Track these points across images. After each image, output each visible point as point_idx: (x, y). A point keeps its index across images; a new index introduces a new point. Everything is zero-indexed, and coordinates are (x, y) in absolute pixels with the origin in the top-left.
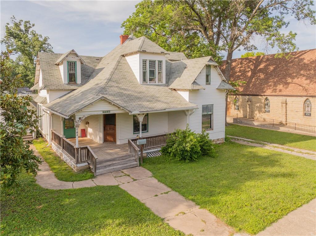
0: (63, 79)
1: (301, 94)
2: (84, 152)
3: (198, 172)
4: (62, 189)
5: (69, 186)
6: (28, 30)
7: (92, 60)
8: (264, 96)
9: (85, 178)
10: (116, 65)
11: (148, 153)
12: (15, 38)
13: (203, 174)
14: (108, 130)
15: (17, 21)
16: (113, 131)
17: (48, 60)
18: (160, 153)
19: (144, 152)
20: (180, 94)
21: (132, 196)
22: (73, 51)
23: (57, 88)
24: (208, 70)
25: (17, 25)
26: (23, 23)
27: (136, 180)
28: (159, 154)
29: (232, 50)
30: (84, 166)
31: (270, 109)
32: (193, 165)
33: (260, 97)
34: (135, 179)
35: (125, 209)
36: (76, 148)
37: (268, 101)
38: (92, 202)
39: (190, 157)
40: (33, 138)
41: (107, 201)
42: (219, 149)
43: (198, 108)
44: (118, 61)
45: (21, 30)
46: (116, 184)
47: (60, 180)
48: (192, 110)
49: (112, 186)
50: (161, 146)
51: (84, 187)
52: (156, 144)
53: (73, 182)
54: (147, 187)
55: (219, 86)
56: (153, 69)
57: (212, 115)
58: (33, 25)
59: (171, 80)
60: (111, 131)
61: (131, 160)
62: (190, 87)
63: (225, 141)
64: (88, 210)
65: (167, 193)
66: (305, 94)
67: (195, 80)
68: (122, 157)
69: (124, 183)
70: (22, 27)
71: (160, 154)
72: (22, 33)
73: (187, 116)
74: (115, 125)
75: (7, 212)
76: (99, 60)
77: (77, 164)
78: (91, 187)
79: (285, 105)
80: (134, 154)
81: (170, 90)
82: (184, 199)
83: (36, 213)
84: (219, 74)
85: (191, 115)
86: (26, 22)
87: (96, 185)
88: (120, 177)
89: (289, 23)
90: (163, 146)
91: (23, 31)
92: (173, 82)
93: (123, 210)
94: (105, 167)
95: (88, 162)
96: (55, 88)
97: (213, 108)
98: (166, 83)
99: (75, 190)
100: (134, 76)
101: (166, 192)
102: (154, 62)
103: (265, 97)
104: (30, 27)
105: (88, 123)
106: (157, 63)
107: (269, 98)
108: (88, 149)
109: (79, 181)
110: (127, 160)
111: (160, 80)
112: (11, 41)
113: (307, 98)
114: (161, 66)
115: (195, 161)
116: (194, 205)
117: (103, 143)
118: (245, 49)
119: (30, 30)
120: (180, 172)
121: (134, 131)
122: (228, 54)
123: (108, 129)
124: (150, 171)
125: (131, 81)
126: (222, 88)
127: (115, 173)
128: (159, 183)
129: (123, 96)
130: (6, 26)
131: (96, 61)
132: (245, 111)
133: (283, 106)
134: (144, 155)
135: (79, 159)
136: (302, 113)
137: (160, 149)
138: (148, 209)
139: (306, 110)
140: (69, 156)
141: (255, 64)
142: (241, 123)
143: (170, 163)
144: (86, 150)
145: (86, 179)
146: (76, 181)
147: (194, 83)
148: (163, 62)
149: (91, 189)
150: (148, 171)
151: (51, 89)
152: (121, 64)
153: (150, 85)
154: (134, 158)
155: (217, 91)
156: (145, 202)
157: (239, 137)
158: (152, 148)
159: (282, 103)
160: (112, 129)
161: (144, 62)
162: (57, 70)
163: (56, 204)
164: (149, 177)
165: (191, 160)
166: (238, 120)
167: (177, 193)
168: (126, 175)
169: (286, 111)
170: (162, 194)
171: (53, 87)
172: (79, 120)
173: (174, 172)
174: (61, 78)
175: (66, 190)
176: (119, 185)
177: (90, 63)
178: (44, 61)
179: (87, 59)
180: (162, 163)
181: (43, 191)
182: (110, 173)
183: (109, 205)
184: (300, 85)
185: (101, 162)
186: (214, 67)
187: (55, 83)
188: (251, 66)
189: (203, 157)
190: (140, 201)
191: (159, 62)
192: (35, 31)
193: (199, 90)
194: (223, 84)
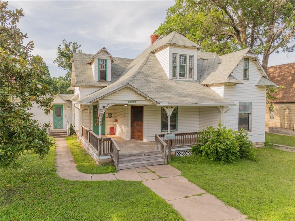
0: (94, 76)
2: (107, 144)
3: (237, 174)
4: (79, 180)
5: (88, 177)
6: (76, 50)
7: (123, 61)
9: (107, 171)
10: (145, 61)
11: (177, 152)
12: (65, 57)
13: (243, 178)
14: (135, 127)
15: (67, 43)
16: (140, 128)
17: (81, 60)
18: (191, 152)
19: (172, 150)
20: (214, 90)
21: (156, 195)
22: (104, 48)
23: (88, 85)
24: (246, 64)
25: (67, 46)
26: (72, 45)
27: (163, 177)
28: (189, 154)
29: (268, 54)
30: (106, 159)
32: (230, 167)
34: (161, 176)
35: (147, 209)
36: (99, 139)
38: (108, 196)
39: (226, 158)
40: (67, 135)
41: (126, 198)
42: (259, 153)
43: (235, 105)
44: (147, 57)
45: (69, 50)
46: (139, 180)
47: (80, 171)
48: (227, 106)
49: (134, 182)
50: (192, 145)
51: (103, 180)
52: (186, 142)
53: (93, 174)
54: (175, 186)
55: (259, 82)
56: (184, 64)
57: (250, 115)
58: (80, 46)
59: (203, 77)
60: (138, 128)
61: (158, 157)
62: (226, 80)
63: (265, 145)
64: (101, 206)
65: (200, 195)
67: (232, 74)
68: (148, 153)
69: (148, 180)
70: (71, 48)
71: (191, 154)
72: (71, 52)
73: (222, 114)
74: (142, 122)
75: (14, 199)
76: (130, 61)
77: (99, 156)
78: (110, 181)
80: (161, 151)
81: (202, 86)
82: (224, 205)
83: (43, 203)
84: (259, 70)
85: (226, 112)
86: (75, 44)
87: (116, 179)
88: (144, 173)
90: (194, 145)
91: (71, 51)
92: (205, 78)
93: (144, 210)
94: (129, 161)
95: (111, 155)
96: (86, 85)
97: (251, 107)
98: (197, 80)
99: (92, 182)
100: (163, 71)
101: (199, 193)
102: (185, 56)
104: (77, 48)
105: (117, 120)
106: (188, 57)
108: (111, 140)
109: (99, 173)
110: (153, 156)
111: (191, 77)
112: (62, 60)
114: (192, 61)
115: (232, 163)
116: (238, 213)
117: (130, 140)
118: (284, 51)
119: (78, 50)
120: (215, 173)
121: (162, 129)
122: (264, 57)
123: (136, 125)
124: (179, 169)
125: (160, 76)
126: (262, 84)
127: (139, 169)
128: (190, 183)
129: (150, 89)
130: (58, 47)
131: (127, 62)
132: (282, 120)
134: (173, 153)
135: (102, 151)
137: (191, 148)
138: (175, 212)
140: (94, 149)
142: (278, 132)
143: (202, 163)
144: (110, 141)
145: (107, 173)
146: (96, 173)
147: (230, 76)
148: (194, 57)
149: (110, 182)
150: (177, 170)
151: (82, 85)
152: (149, 60)
153: (180, 81)
154: (161, 155)
155: (256, 88)
156: (172, 203)
157: (279, 144)
158: (181, 146)
160: (139, 125)
161: (174, 56)
162: (89, 68)
163: (68, 195)
164: (178, 176)
165: (227, 161)
166: (274, 130)
167: (214, 196)
168: (151, 171)
170: (194, 195)
171: (84, 84)
172: (103, 108)
173: (207, 173)
174: (93, 76)
175: (83, 182)
176: (142, 181)
177: (121, 64)
178: (78, 60)
179: (118, 61)
180: (193, 162)
181: (59, 180)
182: (134, 169)
183: (127, 202)
185: (125, 156)
186: (253, 61)
187: (86, 80)
189: (241, 159)
190: (166, 202)
191: (190, 57)
192: (81, 51)
193: (235, 84)
194: (264, 80)
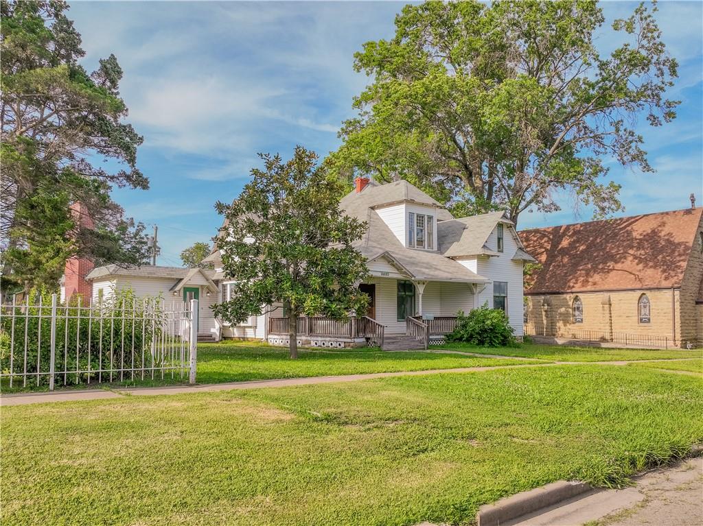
1: (633, 286)
8: (572, 293)
10: (368, 220)
20: (462, 264)
24: (500, 231)
31: (583, 317)
33: (565, 296)
36: (354, 317)
37: (579, 302)
44: (368, 215)
55: (515, 256)
57: (506, 298)
59: (444, 246)
62: (481, 251)
66: (639, 286)
67: (486, 244)
73: (475, 295)
79: (608, 306)
84: (515, 239)
89: (608, 170)
90: (447, 333)
92: (447, 248)
97: (507, 288)
98: (438, 250)
102: (422, 217)
103: (573, 296)
106: (426, 219)
107: (581, 296)
108: (367, 319)
111: (430, 244)
113: (642, 292)
114: (431, 224)
132: (538, 325)
133: (606, 308)
136: (636, 319)
137: (443, 336)
139: (643, 313)
141: (551, 240)
144: (363, 321)
147: (484, 246)
148: (433, 218)
152: (373, 220)
153: (418, 250)
155: (512, 264)
158: (434, 333)
159: (603, 304)
161: (411, 217)
169: (611, 317)
184: (631, 273)
186: (508, 228)
188: (546, 244)
191: (428, 217)
193: (489, 256)
194: (520, 253)
